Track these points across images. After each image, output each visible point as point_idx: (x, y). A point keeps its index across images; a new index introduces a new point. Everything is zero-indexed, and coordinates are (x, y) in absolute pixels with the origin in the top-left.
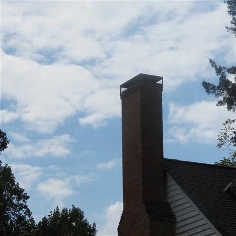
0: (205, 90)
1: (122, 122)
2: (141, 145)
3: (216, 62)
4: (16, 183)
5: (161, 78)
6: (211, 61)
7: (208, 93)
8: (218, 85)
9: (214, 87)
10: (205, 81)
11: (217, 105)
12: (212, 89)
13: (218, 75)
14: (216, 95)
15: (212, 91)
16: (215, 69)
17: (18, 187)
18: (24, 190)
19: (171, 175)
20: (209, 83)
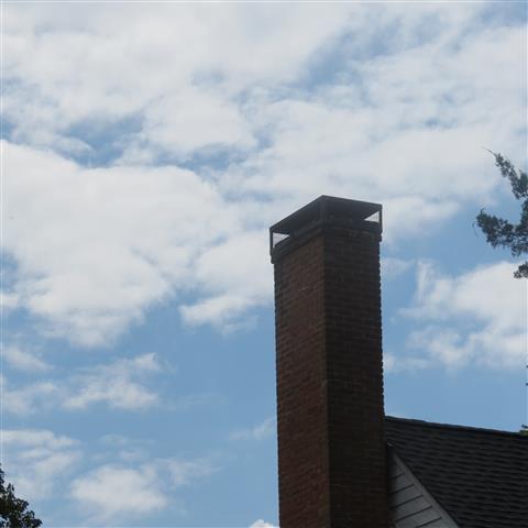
0: (484, 236)
1: (277, 324)
2: (324, 383)
3: (512, 163)
4: (5, 486)
5: (377, 208)
6: (499, 159)
7: (494, 245)
8: (519, 223)
9: (509, 227)
10: (485, 212)
11: (517, 275)
12: (503, 233)
13: (518, 197)
14: (514, 248)
15: (504, 238)
16: (510, 182)
17: (11, 496)
18: (26, 504)
19: (404, 461)
20: (495, 218)
